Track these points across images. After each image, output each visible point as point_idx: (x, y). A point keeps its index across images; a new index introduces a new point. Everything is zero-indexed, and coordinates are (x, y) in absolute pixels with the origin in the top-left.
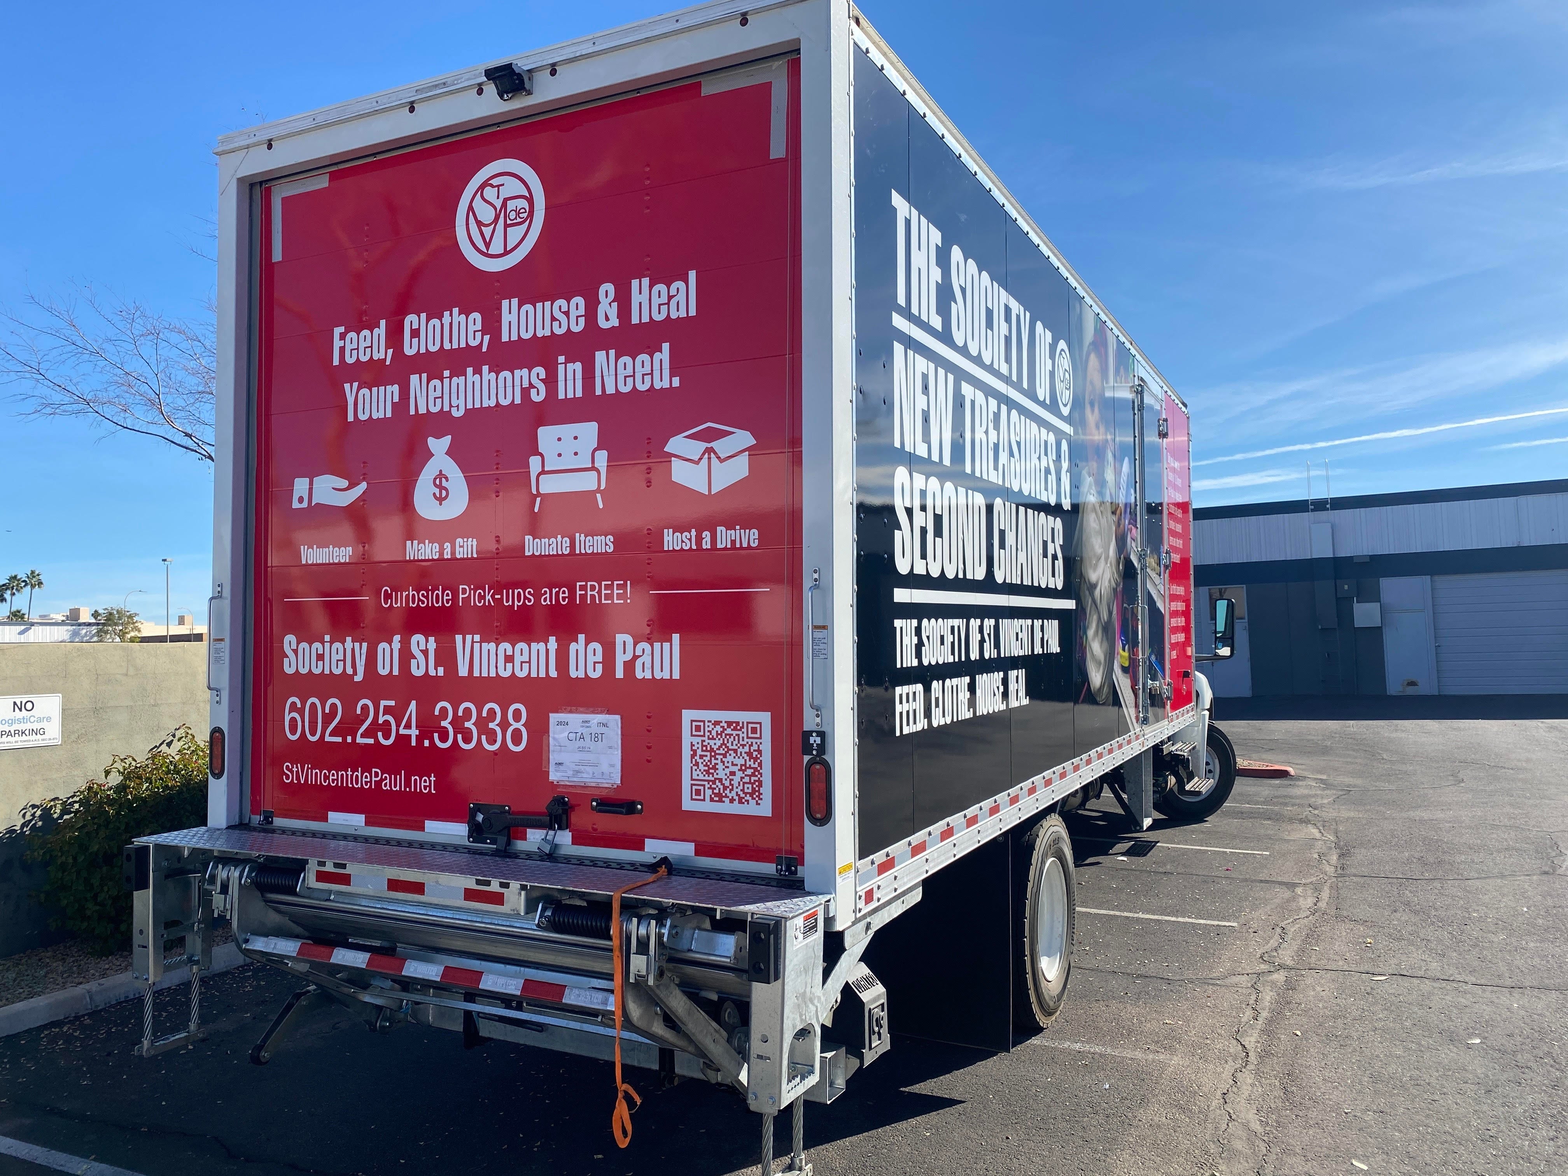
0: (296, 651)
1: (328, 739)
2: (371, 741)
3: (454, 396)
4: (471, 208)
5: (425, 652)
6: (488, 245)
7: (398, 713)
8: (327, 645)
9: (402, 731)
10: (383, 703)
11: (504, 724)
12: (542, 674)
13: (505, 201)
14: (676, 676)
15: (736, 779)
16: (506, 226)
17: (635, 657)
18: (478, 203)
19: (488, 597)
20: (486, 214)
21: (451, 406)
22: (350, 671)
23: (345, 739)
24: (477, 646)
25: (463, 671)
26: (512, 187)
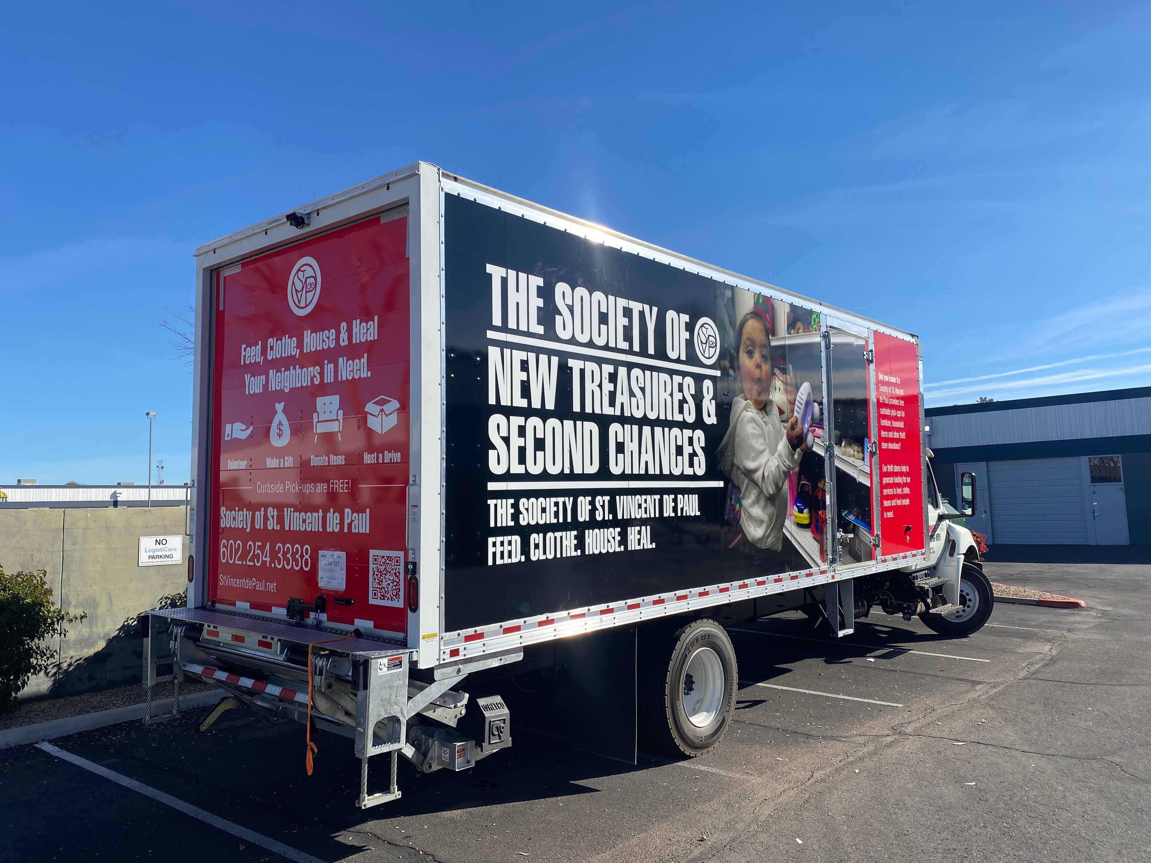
0: (225, 515)
1: (237, 562)
2: (252, 564)
3: (285, 381)
4: (293, 283)
5: (273, 517)
6: (299, 302)
7: (262, 548)
8: (237, 512)
9: (264, 559)
10: (257, 544)
11: (302, 556)
12: (317, 530)
13: (306, 278)
14: (368, 532)
15: (390, 587)
16: (307, 292)
17: (352, 521)
18: (296, 280)
19: (297, 488)
20: (299, 286)
21: (284, 387)
22: (245, 527)
23: (242, 563)
24: (292, 513)
25: (287, 528)
26: (309, 272)
